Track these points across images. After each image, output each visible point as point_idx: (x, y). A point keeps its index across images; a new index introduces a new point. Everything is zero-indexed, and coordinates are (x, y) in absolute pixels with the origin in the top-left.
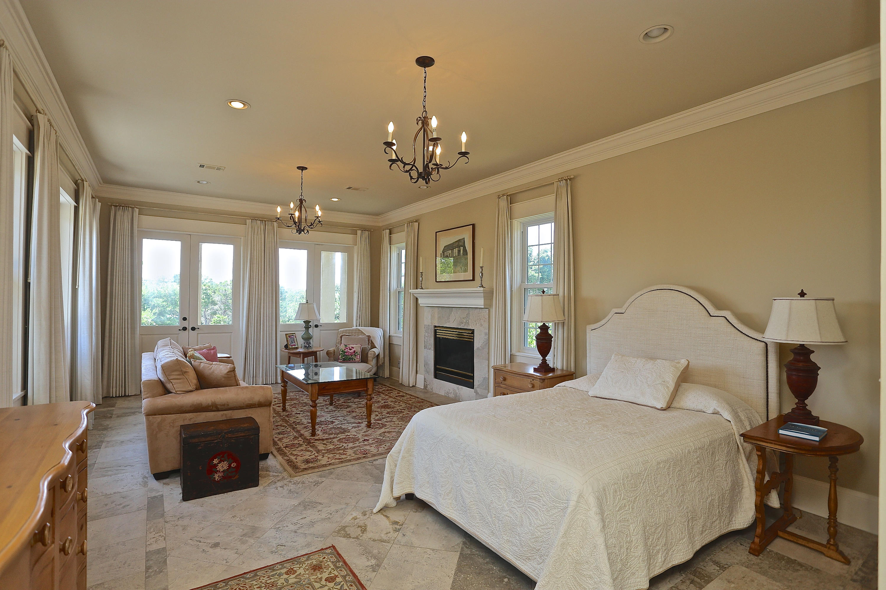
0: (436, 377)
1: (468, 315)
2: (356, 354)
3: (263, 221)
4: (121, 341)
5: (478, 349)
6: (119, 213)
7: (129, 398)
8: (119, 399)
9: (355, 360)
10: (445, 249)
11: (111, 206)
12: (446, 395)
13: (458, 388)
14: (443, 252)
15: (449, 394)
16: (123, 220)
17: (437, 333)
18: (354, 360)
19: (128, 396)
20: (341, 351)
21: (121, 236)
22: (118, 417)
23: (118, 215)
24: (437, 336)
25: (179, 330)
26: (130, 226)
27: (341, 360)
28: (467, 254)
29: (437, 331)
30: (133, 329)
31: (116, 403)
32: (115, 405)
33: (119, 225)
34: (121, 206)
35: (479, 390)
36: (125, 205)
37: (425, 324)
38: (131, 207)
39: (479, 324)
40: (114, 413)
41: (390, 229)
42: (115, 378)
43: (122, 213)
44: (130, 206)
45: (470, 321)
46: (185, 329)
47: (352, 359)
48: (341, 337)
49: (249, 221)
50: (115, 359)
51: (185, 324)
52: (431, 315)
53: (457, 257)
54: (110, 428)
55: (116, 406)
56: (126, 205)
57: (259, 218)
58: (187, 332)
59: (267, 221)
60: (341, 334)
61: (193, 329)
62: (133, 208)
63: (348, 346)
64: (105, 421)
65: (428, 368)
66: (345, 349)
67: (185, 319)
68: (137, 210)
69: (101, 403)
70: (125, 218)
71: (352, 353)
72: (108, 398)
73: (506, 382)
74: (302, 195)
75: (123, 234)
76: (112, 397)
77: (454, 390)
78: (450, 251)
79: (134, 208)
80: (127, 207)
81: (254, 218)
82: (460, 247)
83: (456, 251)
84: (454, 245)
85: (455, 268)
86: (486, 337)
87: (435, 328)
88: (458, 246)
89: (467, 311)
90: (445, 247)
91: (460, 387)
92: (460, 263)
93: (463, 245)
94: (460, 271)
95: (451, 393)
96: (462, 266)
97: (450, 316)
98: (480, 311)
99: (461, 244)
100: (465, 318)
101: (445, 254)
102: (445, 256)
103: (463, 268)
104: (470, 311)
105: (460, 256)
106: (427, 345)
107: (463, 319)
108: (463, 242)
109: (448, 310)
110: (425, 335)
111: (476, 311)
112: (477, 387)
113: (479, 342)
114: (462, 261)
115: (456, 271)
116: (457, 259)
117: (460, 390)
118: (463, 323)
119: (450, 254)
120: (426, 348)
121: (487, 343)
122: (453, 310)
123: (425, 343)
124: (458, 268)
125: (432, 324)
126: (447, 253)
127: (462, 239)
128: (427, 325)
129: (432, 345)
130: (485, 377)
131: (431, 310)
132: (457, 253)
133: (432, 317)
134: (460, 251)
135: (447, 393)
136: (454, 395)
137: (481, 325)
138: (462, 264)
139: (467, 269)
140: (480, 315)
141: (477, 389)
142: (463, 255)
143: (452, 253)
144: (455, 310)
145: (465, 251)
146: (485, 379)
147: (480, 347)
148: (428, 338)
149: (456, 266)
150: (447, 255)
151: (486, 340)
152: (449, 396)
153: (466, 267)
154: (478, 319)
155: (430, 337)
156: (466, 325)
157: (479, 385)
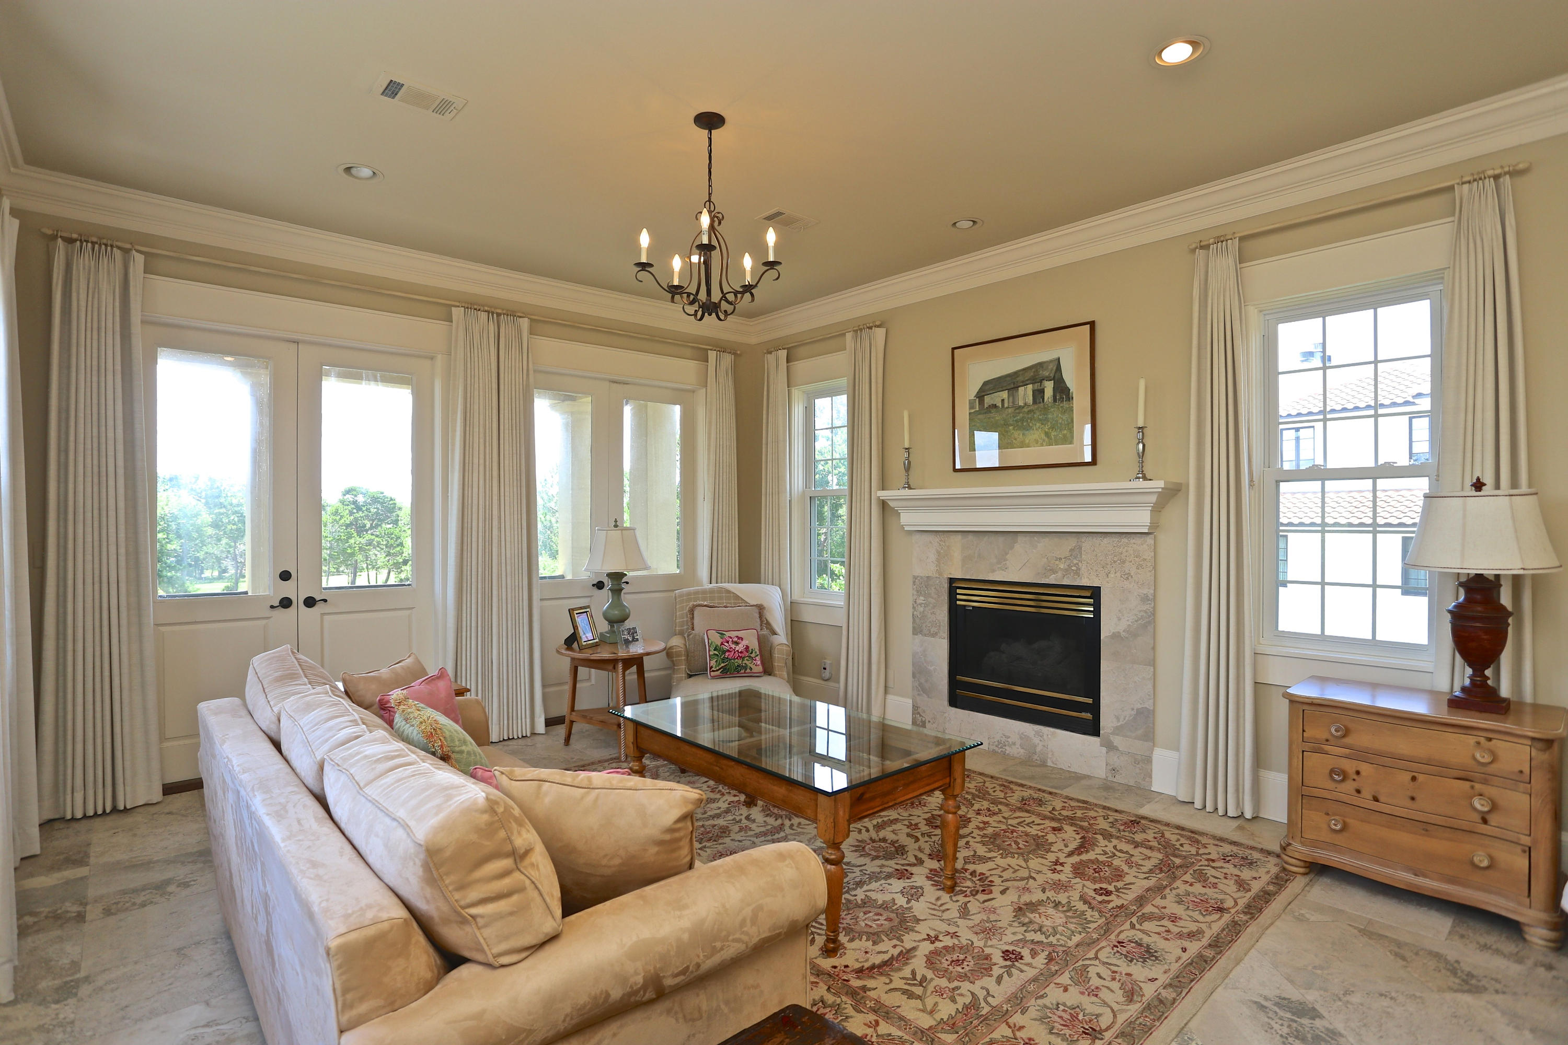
0: (954, 701)
2: (753, 655)
3: (493, 313)
4: (98, 648)
5: (1115, 636)
6: (83, 263)
7: (128, 820)
8: (97, 822)
9: (751, 669)
10: (987, 387)
11: (54, 238)
12: (997, 749)
13: (1038, 733)
14: (980, 396)
15: (1007, 748)
16: (97, 282)
17: (958, 597)
18: (748, 670)
19: (126, 810)
20: (712, 649)
21: (89, 333)
22: (108, 912)
23: (78, 270)
24: (958, 603)
25: (272, 607)
26: (117, 304)
27: (718, 673)
28: (1069, 398)
29: (959, 591)
30: (138, 608)
31: (89, 845)
32: (87, 855)
33: (83, 296)
34: (87, 242)
35: (1117, 740)
36: (100, 238)
37: (916, 574)
38: (119, 248)
39: (1118, 574)
40: (91, 893)
41: (788, 349)
42: (79, 761)
43: (93, 263)
44: (119, 244)
45: (1083, 567)
46: (286, 603)
47: (745, 667)
48: (692, 611)
49: (458, 313)
50: (79, 709)
51: (287, 589)
52: (938, 552)
53: (1031, 408)
54: (87, 979)
55: (92, 860)
56: (105, 241)
57: (483, 306)
58: (292, 611)
59: (504, 314)
60: (691, 603)
61: (310, 602)
62: (126, 251)
63: (727, 634)
64: (61, 939)
65: (926, 681)
66: (722, 644)
67: (285, 576)
68: (140, 259)
69: (37, 851)
70: (101, 276)
71: (741, 652)
72: (57, 825)
73: (1347, 740)
74: (709, 201)
75: (95, 326)
76: (73, 819)
77: (1024, 737)
78: (1005, 395)
79: (130, 250)
80: (106, 245)
81: (472, 305)
82: (1041, 382)
83: (1026, 394)
84: (1018, 379)
85: (1023, 434)
86: (1145, 607)
87: (953, 585)
88: (1033, 381)
89: (1072, 542)
90: (985, 383)
91: (1047, 731)
92: (1044, 421)
93: (1052, 375)
94: (1044, 441)
95: (1014, 744)
96: (1052, 428)
97: (1007, 554)
98: (1133, 541)
99: (1046, 373)
100: (1065, 558)
101: (988, 400)
102: (986, 406)
103: (1053, 434)
104: (1083, 540)
105: (1044, 405)
106: (924, 625)
107: (1057, 562)
108: (1055, 368)
109: (1001, 539)
110: (915, 602)
111: (1106, 541)
112: (1111, 734)
113: (1119, 619)
114: (1050, 416)
115: (1029, 443)
116: (1030, 412)
117: (1045, 737)
118: (1057, 572)
119: (1003, 400)
120: (921, 632)
121: (1149, 621)
122: (1020, 538)
123: (917, 620)
124: (1036, 434)
125: (940, 573)
126: (992, 399)
127: (1051, 361)
128: (922, 577)
129: (940, 626)
130: (1139, 706)
131: (935, 539)
132: (1031, 398)
133: (943, 557)
134: (1042, 392)
135: (997, 743)
136: (1022, 751)
137: (1128, 576)
138: (1051, 423)
139: (1068, 435)
140: (1124, 550)
141: (1112, 739)
142: (1055, 400)
143: (1011, 399)
144: (1027, 538)
145: (1062, 392)
146: (1140, 712)
147: (1124, 631)
148: (927, 609)
149: (1028, 428)
150: (992, 402)
151: (1142, 613)
152: (1007, 752)
153: (1065, 432)
154: (1115, 562)
155: (934, 607)
156: (1068, 577)
157: (1117, 728)
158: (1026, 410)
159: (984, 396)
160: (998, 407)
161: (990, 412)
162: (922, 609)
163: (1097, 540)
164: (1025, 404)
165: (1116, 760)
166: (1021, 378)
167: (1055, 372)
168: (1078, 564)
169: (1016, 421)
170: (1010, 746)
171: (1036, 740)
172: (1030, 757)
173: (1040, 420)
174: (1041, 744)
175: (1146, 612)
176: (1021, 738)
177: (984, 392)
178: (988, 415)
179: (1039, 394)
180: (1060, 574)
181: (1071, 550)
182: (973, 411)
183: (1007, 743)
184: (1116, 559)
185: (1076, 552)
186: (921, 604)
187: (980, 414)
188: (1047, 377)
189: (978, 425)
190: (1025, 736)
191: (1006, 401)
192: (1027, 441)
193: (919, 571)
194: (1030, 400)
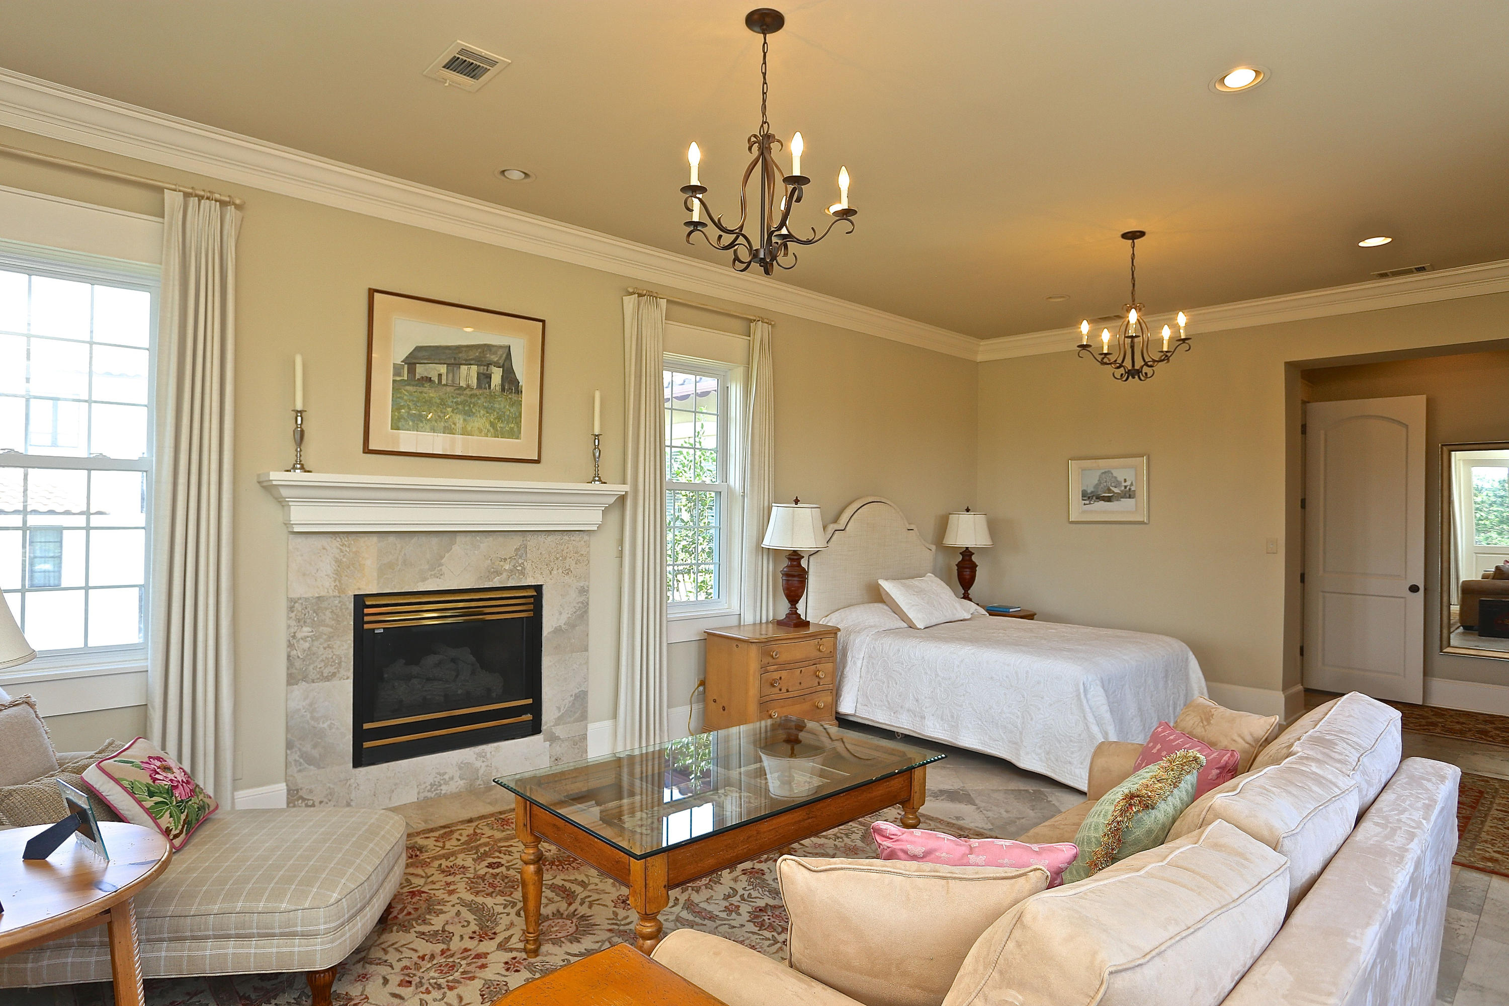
0: (362, 759)
1: (522, 551)
5: (558, 631)
10: (420, 354)
13: (480, 754)
14: (411, 362)
15: (443, 787)
17: (370, 617)
24: (370, 625)
28: (519, 391)
29: (370, 610)
35: (559, 731)
37: (295, 595)
39: (560, 571)
45: (528, 564)
52: (338, 562)
53: (475, 392)
77: (463, 767)
78: (443, 369)
82: (488, 365)
83: (469, 374)
84: (460, 355)
85: (465, 420)
86: (581, 599)
87: (360, 601)
88: (479, 362)
89: (517, 542)
90: (418, 349)
91: (488, 748)
92: (489, 410)
93: (501, 362)
94: (488, 431)
95: (452, 778)
96: (499, 418)
97: (442, 558)
98: (572, 538)
99: (495, 358)
100: (510, 558)
101: (421, 370)
102: (417, 377)
103: (499, 425)
104: (528, 539)
105: (490, 393)
106: (311, 667)
107: (502, 563)
108: (504, 356)
109: (435, 540)
110: (294, 637)
111: (550, 538)
112: (554, 726)
113: (561, 614)
114: (496, 406)
115: (471, 431)
116: (472, 396)
117: (488, 754)
118: (501, 574)
119: (440, 375)
120: (305, 679)
121: (582, 613)
122: (459, 539)
123: (298, 664)
124: (479, 422)
125: (342, 591)
126: (426, 370)
127: (501, 347)
128: (306, 599)
129: (340, 664)
130: (577, 691)
131: (335, 543)
132: (475, 381)
133: (342, 569)
134: (489, 377)
135: (429, 787)
136: (462, 783)
137: (568, 572)
138: (498, 413)
139: (516, 429)
140: (566, 547)
141: (554, 731)
142: (503, 390)
143: (450, 376)
144: (468, 538)
145: (511, 383)
146: (577, 697)
147: (564, 624)
148: (316, 643)
149: (469, 414)
150: (425, 374)
151: (580, 605)
152: (443, 792)
153: (513, 425)
154: (557, 559)
155: (330, 638)
156: (513, 578)
157: (559, 718)
158: (467, 392)
159: (415, 364)
160: (434, 381)
161: (423, 386)
162: (307, 645)
163: (541, 538)
164: (468, 386)
165: (558, 749)
166: (463, 355)
167: (505, 361)
168: (523, 563)
169: (457, 403)
170: (446, 783)
171: (478, 764)
172: (471, 785)
173: (485, 408)
174: (484, 765)
175: (582, 603)
176: (460, 768)
177: (415, 358)
178: (420, 389)
179: (485, 378)
180: (505, 575)
181: (517, 550)
182: (398, 378)
183: (442, 782)
184: (558, 556)
185: (521, 551)
186: (304, 639)
187: (409, 385)
188: (495, 363)
189: (405, 397)
190: (465, 764)
191: (444, 378)
192: (469, 429)
193: (300, 590)
194: (474, 382)
